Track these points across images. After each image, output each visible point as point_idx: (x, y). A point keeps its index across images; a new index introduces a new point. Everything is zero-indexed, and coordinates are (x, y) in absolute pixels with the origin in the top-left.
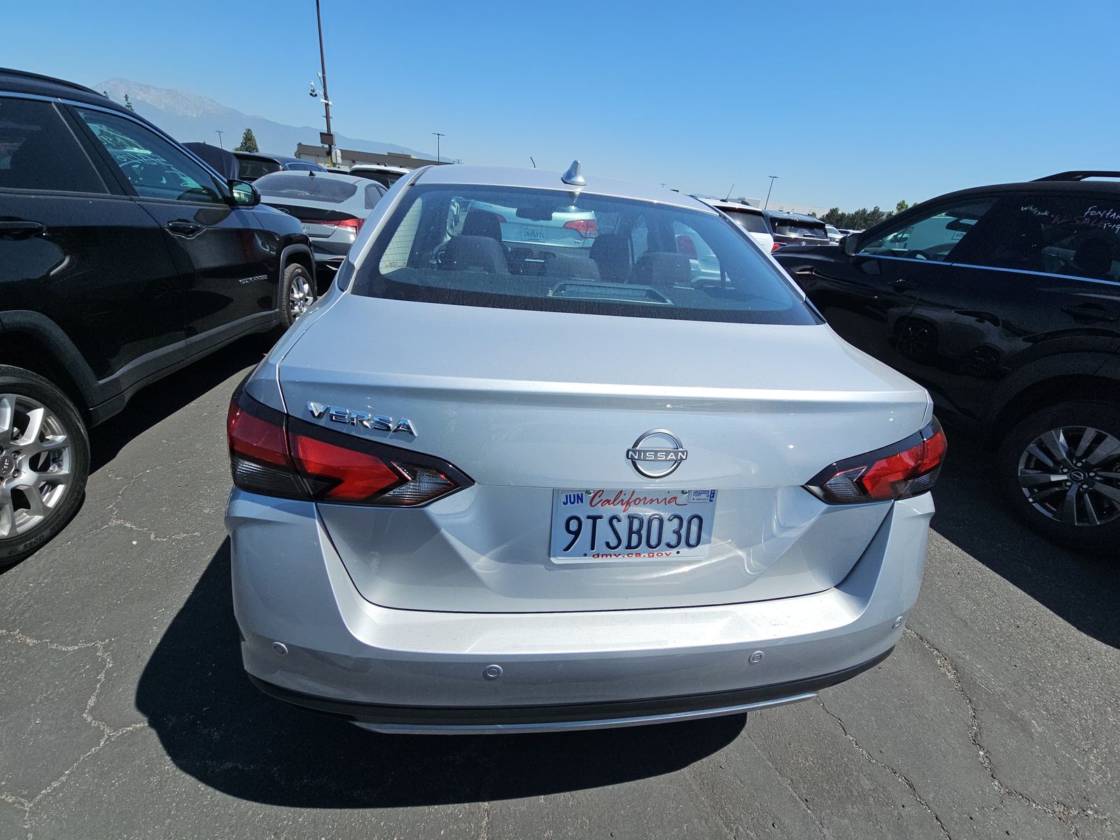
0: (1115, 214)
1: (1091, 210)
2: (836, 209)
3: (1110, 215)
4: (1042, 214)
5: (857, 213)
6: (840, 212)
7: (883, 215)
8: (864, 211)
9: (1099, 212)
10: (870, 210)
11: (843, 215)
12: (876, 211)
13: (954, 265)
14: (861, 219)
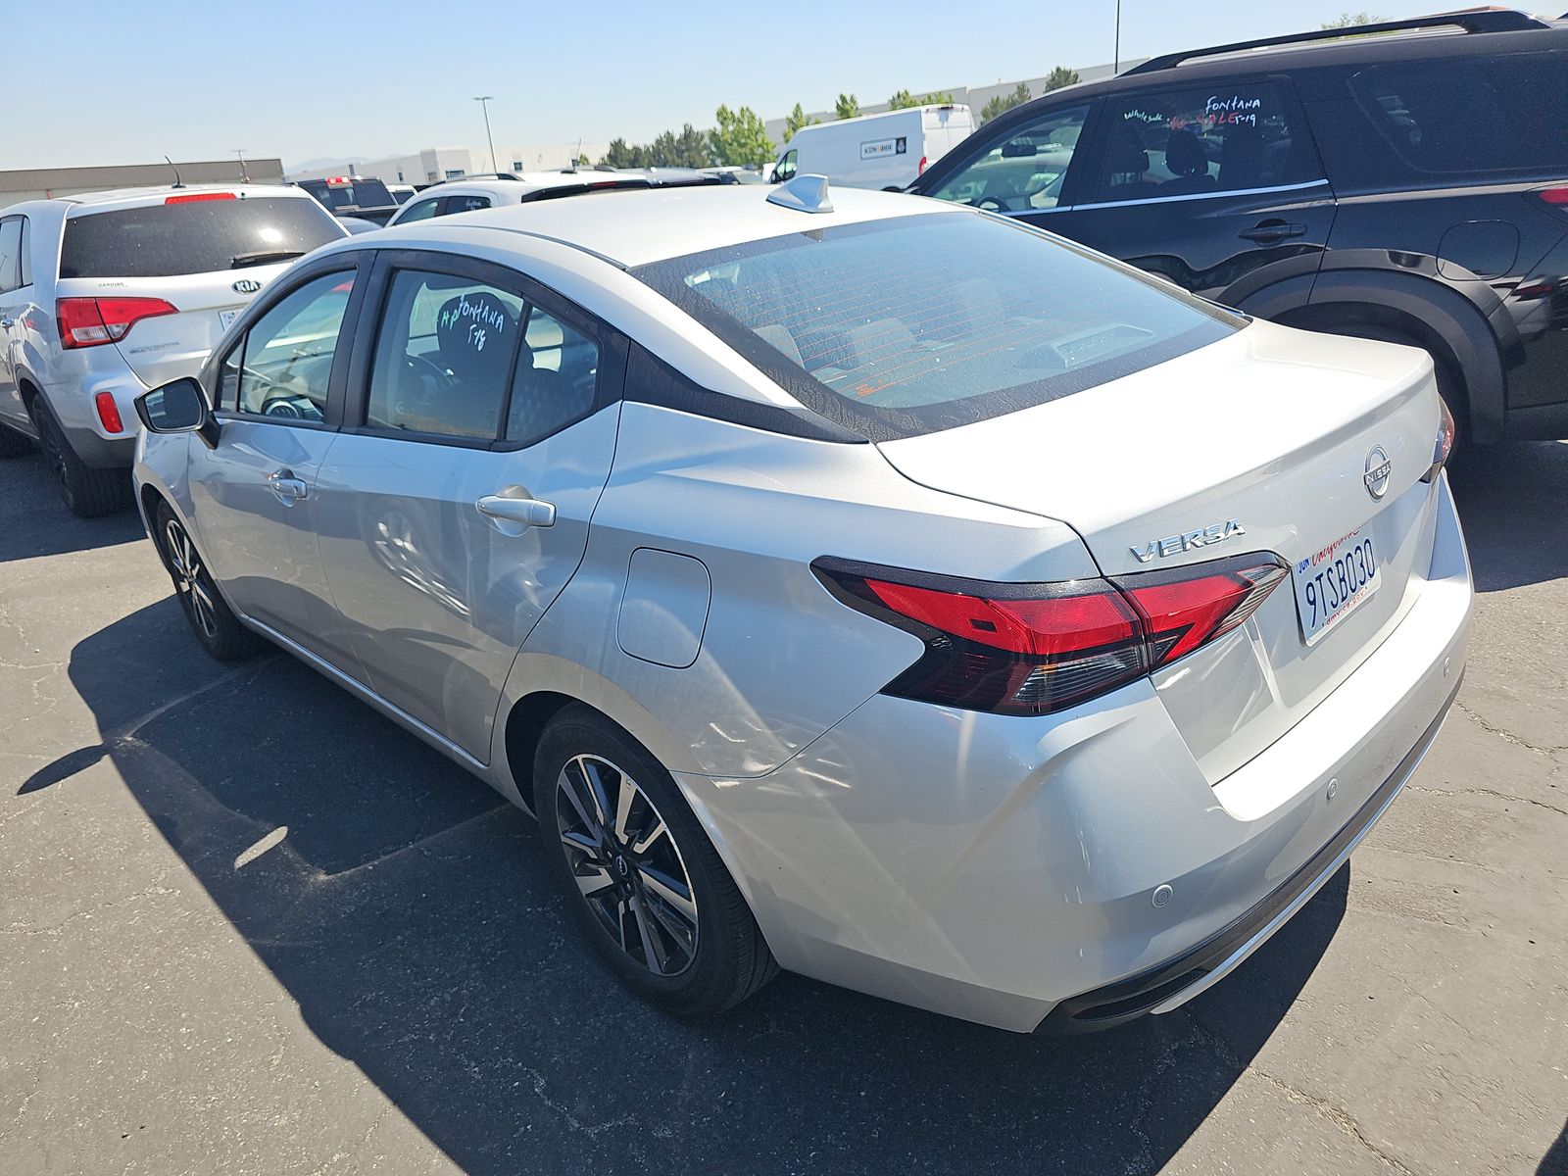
0: (1242, 102)
1: (1212, 103)
2: (620, 141)
3: (1236, 105)
4: (1154, 119)
5: (659, 142)
6: (629, 146)
7: (702, 137)
8: (669, 137)
9: (1222, 104)
10: (678, 133)
11: (636, 149)
12: (688, 134)
13: (1076, 208)
14: (670, 152)
